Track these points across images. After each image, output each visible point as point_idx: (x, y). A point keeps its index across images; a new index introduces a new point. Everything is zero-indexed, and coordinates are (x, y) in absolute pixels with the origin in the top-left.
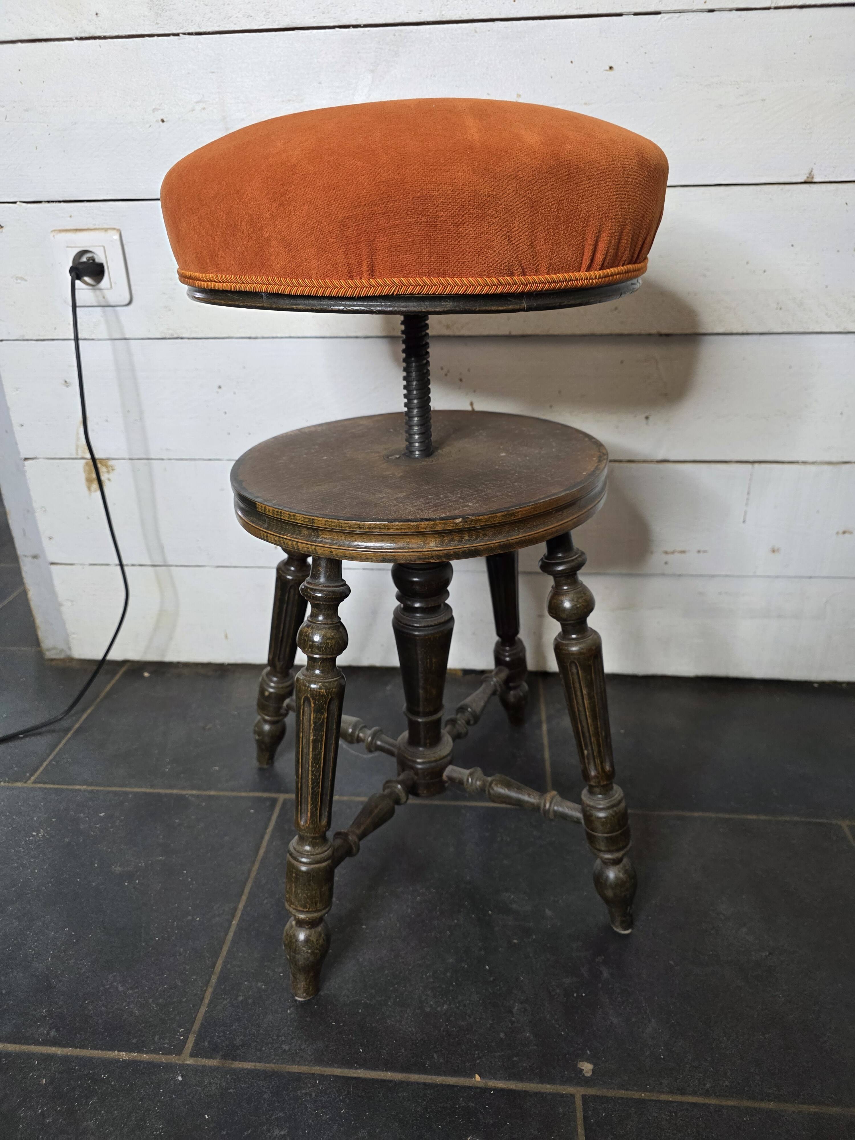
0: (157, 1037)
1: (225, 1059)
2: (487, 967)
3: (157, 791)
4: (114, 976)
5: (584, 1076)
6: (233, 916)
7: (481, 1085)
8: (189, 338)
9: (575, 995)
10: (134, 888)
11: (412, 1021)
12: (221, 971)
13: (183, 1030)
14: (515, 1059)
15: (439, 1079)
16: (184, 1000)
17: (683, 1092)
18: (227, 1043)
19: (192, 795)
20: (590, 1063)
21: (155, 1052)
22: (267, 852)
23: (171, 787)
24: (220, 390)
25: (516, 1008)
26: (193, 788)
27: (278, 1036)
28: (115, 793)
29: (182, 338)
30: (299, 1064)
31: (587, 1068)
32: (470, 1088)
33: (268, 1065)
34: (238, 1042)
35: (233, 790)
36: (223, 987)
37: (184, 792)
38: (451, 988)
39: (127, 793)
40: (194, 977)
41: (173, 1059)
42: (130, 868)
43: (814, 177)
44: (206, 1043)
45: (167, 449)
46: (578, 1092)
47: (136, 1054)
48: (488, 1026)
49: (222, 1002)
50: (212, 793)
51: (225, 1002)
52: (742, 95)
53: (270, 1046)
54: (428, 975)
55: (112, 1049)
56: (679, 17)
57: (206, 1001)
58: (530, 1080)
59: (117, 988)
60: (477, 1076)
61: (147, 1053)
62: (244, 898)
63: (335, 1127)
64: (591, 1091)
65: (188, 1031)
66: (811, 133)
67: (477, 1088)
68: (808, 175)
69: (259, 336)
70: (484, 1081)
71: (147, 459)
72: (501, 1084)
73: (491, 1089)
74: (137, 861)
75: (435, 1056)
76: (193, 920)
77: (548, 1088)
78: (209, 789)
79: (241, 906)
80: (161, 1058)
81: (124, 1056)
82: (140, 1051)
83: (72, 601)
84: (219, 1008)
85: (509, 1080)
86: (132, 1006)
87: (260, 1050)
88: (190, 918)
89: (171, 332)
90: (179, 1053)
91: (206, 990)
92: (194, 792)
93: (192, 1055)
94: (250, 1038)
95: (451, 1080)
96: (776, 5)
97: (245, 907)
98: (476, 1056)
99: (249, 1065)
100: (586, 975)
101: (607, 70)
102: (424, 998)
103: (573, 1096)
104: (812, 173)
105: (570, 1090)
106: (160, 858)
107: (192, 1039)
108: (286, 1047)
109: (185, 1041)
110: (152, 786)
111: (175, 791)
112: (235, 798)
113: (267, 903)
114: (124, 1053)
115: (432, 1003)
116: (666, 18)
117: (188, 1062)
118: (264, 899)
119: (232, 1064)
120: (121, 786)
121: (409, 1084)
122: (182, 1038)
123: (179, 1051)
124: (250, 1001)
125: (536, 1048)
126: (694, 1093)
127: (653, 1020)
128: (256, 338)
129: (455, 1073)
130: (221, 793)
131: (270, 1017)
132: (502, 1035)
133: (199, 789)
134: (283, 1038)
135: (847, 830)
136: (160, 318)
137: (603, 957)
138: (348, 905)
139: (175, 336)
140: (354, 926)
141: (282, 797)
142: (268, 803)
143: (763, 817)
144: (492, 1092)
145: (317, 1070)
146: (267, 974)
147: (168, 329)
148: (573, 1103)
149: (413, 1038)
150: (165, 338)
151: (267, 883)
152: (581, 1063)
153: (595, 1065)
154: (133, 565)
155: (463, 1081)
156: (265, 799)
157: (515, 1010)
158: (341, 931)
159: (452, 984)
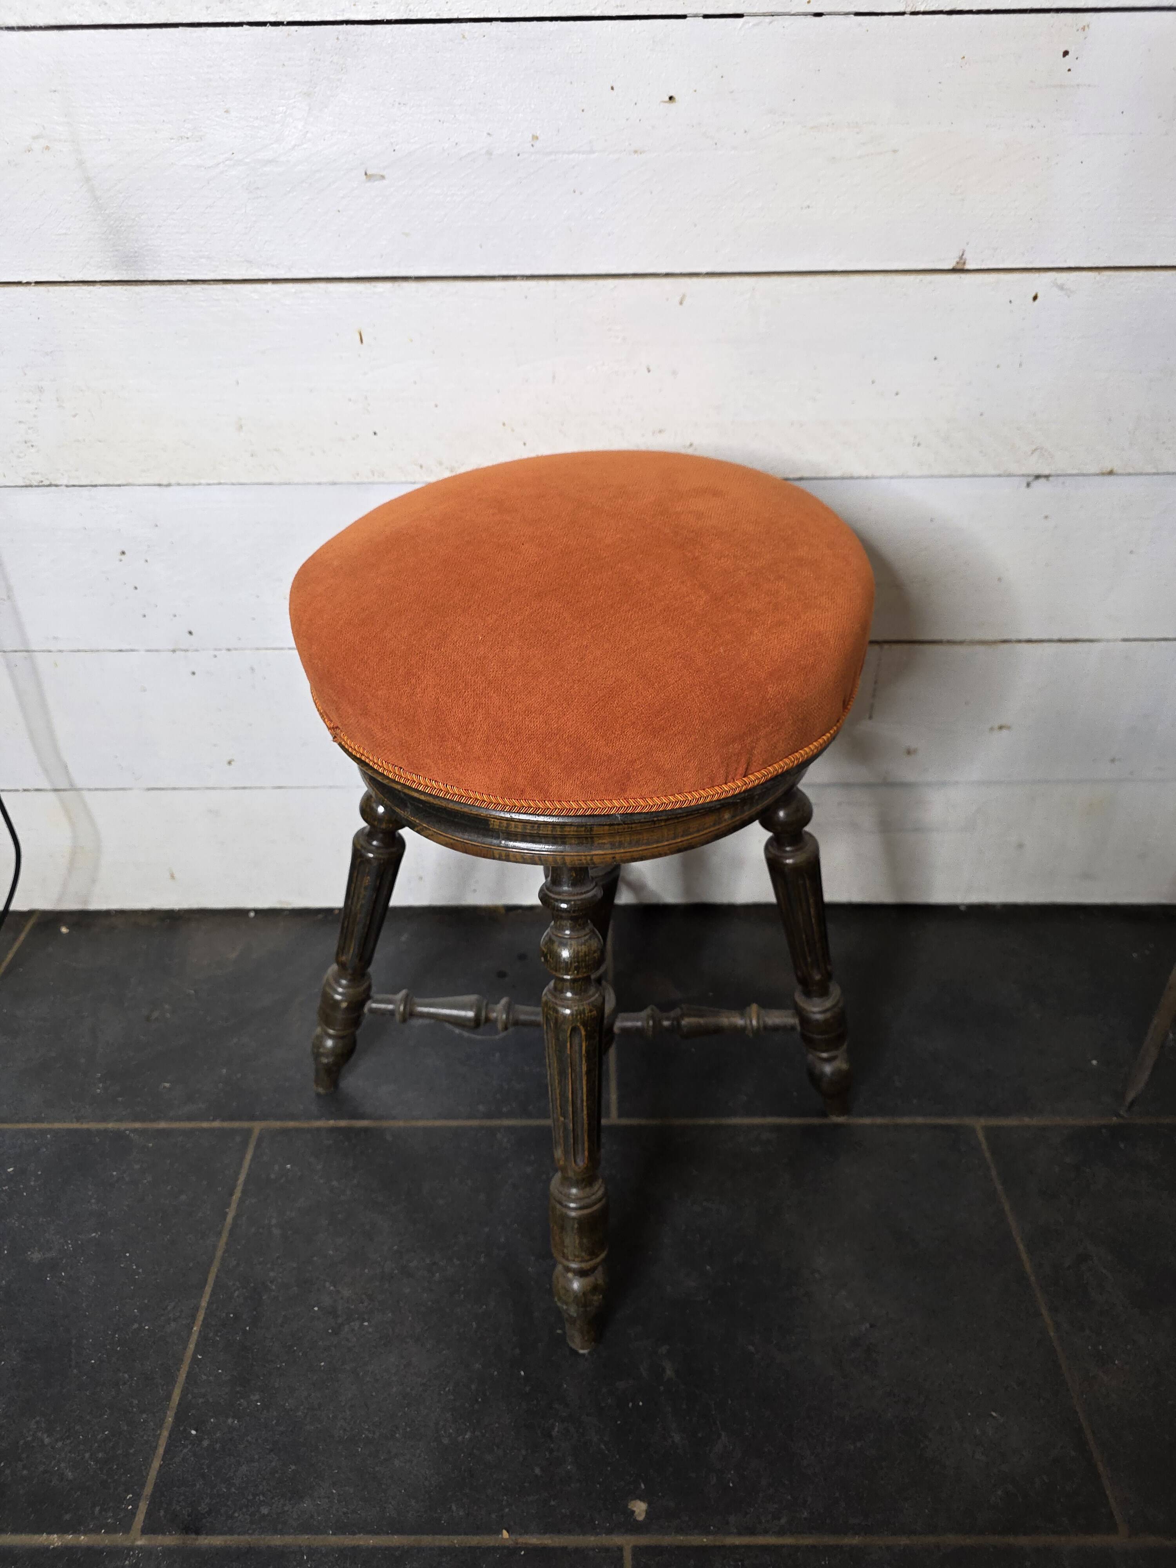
0: (97, 1509)
1: (187, 1533)
2: (522, 1373)
3: (85, 1126)
4: (37, 1422)
5: (635, 1520)
6: (193, 1317)
7: (510, 1543)
9: (630, 1405)
10: (60, 1284)
11: (425, 1459)
12: (179, 1404)
13: (131, 1496)
14: (552, 1503)
15: (457, 1540)
16: (132, 1451)
17: (752, 1532)
18: (190, 1509)
19: (135, 1131)
20: (643, 1501)
21: (96, 1530)
22: (236, 1218)
23: (104, 1119)
24: (123, 557)
25: (556, 1429)
26: (136, 1119)
27: (255, 1495)
28: (28, 1133)
29: (56, 486)
30: (282, 1533)
31: (640, 1508)
32: (494, 1549)
33: (242, 1537)
34: (203, 1508)
35: (190, 1118)
36: (181, 1429)
37: (123, 1126)
38: (476, 1407)
39: (43, 1132)
40: (144, 1416)
41: (119, 1539)
42: (53, 1254)
43: (967, 262)
44: (162, 1513)
45: (55, 638)
46: (626, 1542)
47: (71, 1536)
48: (521, 1459)
49: (181, 1451)
50: (162, 1125)
51: (185, 1451)
52: (864, 144)
53: (244, 1510)
54: (447, 1389)
55: (39, 1531)
56: (771, 23)
57: (161, 1450)
58: (570, 1532)
59: (42, 1441)
60: (505, 1532)
61: (85, 1533)
62: (208, 1290)
64: (644, 1540)
65: (138, 1496)
66: (963, 200)
67: (504, 1548)
68: (958, 260)
69: (173, 481)
70: (513, 1537)
71: (27, 651)
72: (534, 1540)
73: (521, 1549)
74: (62, 1241)
75: (454, 1508)
76: (141, 1328)
77: (591, 1540)
78: (157, 1119)
79: (204, 1303)
80: (103, 1540)
81: (55, 1540)
82: (75, 1531)
84: (177, 1460)
85: (545, 1533)
86: (63, 1465)
87: (231, 1517)
88: (136, 1326)
89: (38, 477)
90: (127, 1529)
91: (160, 1435)
92: (137, 1125)
93: (144, 1531)
94: (218, 1500)
95: (474, 1540)
96: (913, 10)
97: (210, 1303)
98: (504, 1503)
99: (217, 1541)
100: (645, 1374)
101: (666, 102)
102: (441, 1423)
103: (620, 1549)
104: (964, 257)
105: (617, 1540)
106: (94, 1235)
107: (143, 1506)
108: (265, 1511)
109: (133, 1513)
110: (78, 1119)
111: (111, 1125)
112: (192, 1131)
113: (238, 1296)
114: (55, 1536)
115: (451, 1431)
116: (751, 24)
117: (139, 1543)
118: (235, 1291)
119: (197, 1539)
120: (35, 1121)
121: (420, 1550)
122: (130, 1507)
123: (126, 1528)
124: (218, 1446)
125: (578, 1485)
126: (766, 1532)
127: (723, 1434)
128: (169, 485)
129: (477, 1530)
130: (175, 1125)
131: (244, 1468)
132: (537, 1471)
133: (143, 1120)
134: (262, 1498)
135: (980, 1133)
136: (19, 457)
137: (667, 1347)
138: (346, 1293)
139: (46, 483)
140: (352, 1324)
141: (257, 1126)
142: (238, 1139)
143: (879, 1121)
144: (523, 1553)
145: (304, 1540)
146: (240, 1405)
147: (33, 474)
148: (621, 1558)
149: (427, 1483)
150: (31, 486)
151: (238, 1264)
152: (633, 1502)
153: (650, 1504)
154: (25, 790)
155: (488, 1540)
156: (234, 1131)
157: (554, 1433)
158: (336, 1333)
159: (477, 1400)
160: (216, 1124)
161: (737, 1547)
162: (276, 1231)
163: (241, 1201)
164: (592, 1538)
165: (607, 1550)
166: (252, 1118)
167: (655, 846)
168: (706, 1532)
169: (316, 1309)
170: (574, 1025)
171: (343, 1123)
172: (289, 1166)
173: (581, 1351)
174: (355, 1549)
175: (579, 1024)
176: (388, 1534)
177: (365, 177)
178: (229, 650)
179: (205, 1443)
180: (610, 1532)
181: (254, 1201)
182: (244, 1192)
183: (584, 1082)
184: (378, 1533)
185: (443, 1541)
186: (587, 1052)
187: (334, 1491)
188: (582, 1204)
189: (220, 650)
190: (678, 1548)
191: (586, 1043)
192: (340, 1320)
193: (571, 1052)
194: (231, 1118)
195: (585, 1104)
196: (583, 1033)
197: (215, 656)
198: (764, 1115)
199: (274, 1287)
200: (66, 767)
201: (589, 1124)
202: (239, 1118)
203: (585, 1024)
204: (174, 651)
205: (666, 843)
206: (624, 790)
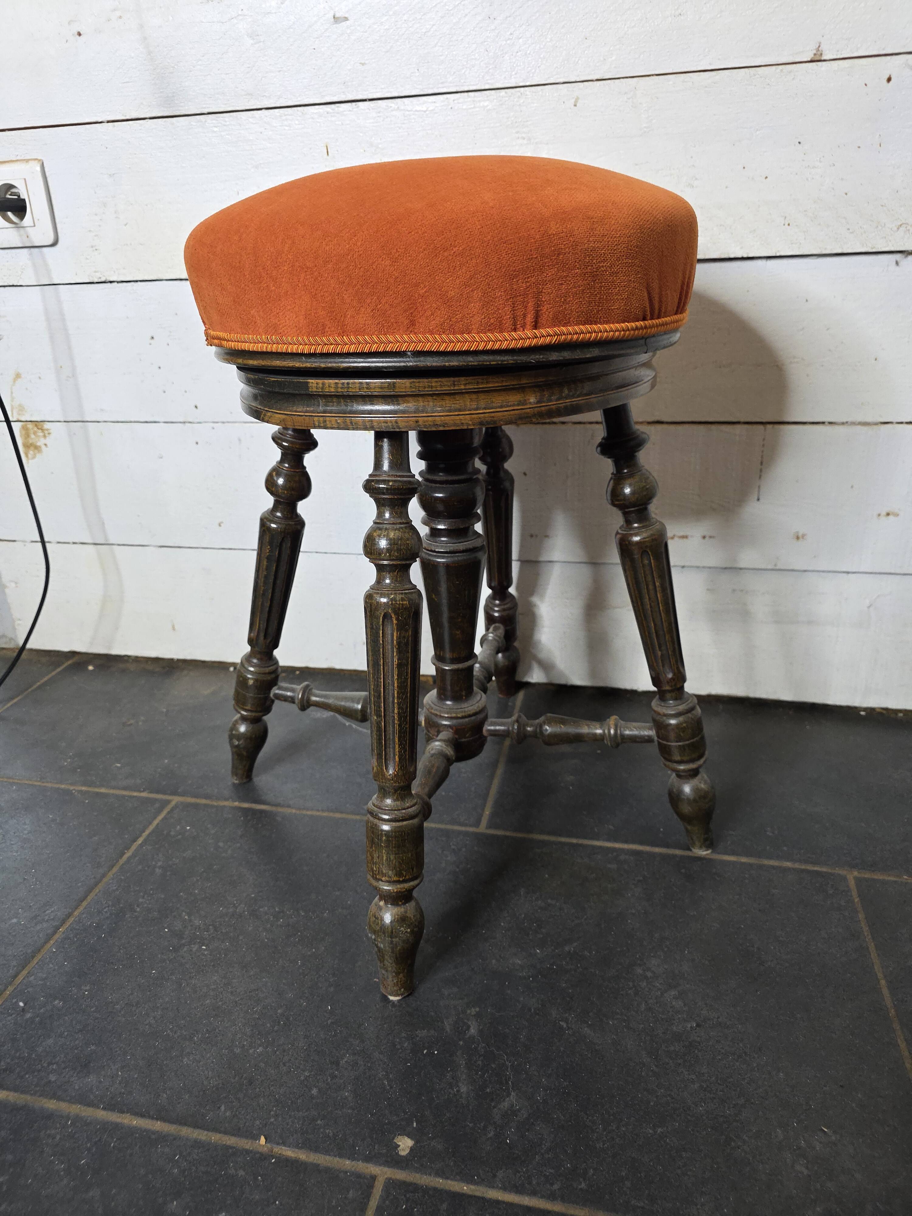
2: (329, 1008)
5: (397, 1154)
6: (63, 921)
7: (265, 1150)
8: (118, 282)
9: (425, 1051)
11: (213, 1062)
12: (21, 982)
14: (319, 1122)
15: (215, 1138)
17: (518, 1190)
19: (81, 792)
20: (412, 1139)
22: (132, 857)
23: (61, 782)
24: (152, 341)
25: (345, 1059)
26: (84, 784)
27: (50, 1064)
29: (111, 282)
30: (60, 1099)
31: (405, 1144)
32: (248, 1152)
33: (22, 1096)
35: (125, 789)
36: (14, 1001)
37: (72, 788)
38: (276, 1028)
39: (12, 785)
43: (824, 53)
45: (102, 411)
46: (382, 1173)
48: (303, 1078)
49: (6, 1018)
50: (103, 790)
51: (9, 1018)
53: (36, 1074)
54: (255, 1009)
58: (327, 1152)
60: (263, 1138)
62: (85, 904)
63: (65, 1181)
64: (400, 1175)
67: (257, 1153)
68: (815, 52)
70: (269, 1145)
71: (83, 421)
72: (289, 1153)
73: (273, 1157)
75: (223, 1108)
76: (18, 923)
77: (345, 1164)
78: (101, 786)
79: (77, 913)
83: (16, 583)
85: (301, 1148)
87: (22, 1078)
88: (15, 920)
89: (98, 275)
92: (84, 788)
95: (231, 1141)
97: (82, 914)
98: (272, 1113)
100: (448, 1028)
102: (239, 1036)
103: (374, 1178)
104: (821, 47)
105: (373, 1169)
108: (53, 1078)
110: (42, 779)
111: (63, 786)
112: (124, 797)
113: (106, 912)
115: (246, 1043)
118: (106, 907)
121: (176, 1138)
124: (37, 1019)
125: (350, 1111)
126: (533, 1193)
127: (513, 1093)
129: (237, 1132)
130: (112, 791)
131: (50, 1041)
132: (314, 1091)
133: (90, 785)
134: (55, 1067)
135: (852, 883)
136: (87, 259)
137: (478, 1009)
138: (197, 922)
139: (103, 279)
140: (192, 946)
141: (176, 800)
142: (157, 805)
143: (744, 860)
144: (273, 1161)
145: (75, 1109)
146: (70, 991)
147: (95, 272)
148: (371, 1186)
149: (205, 1083)
150: (93, 283)
151: (117, 889)
152: (399, 1137)
153: (417, 1142)
154: (74, 543)
155: (245, 1144)
156: (156, 800)
157: (342, 1062)
158: (176, 950)
159: (279, 1022)
160: (144, 794)
161: (498, 1202)
162: (158, 871)
163: (141, 846)
164: (348, 1162)
165: (359, 1176)
166: (174, 793)
167: (456, 413)
168: (470, 1181)
169: (166, 930)
170: (385, 611)
171: (246, 805)
172: (188, 828)
173: (392, 998)
174: (117, 1126)
175: (390, 611)
176: (153, 1118)
177: (333, 20)
178: (223, 423)
179: (28, 1015)
180: (368, 1159)
181: (149, 848)
182: (145, 842)
183: (396, 677)
184: (142, 1116)
185: (202, 1135)
186: (399, 643)
187: (120, 1073)
188: (394, 816)
189: (217, 422)
190: (435, 1189)
191: (397, 633)
192: (183, 941)
193: (383, 641)
194: (158, 792)
195: (396, 701)
196: (395, 622)
197: (213, 428)
198: (626, 842)
199: (138, 910)
200: (103, 523)
201: (400, 725)
202: (164, 793)
203: (396, 614)
204: (184, 423)
205: (467, 412)
206: (412, 323)
